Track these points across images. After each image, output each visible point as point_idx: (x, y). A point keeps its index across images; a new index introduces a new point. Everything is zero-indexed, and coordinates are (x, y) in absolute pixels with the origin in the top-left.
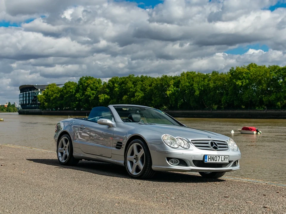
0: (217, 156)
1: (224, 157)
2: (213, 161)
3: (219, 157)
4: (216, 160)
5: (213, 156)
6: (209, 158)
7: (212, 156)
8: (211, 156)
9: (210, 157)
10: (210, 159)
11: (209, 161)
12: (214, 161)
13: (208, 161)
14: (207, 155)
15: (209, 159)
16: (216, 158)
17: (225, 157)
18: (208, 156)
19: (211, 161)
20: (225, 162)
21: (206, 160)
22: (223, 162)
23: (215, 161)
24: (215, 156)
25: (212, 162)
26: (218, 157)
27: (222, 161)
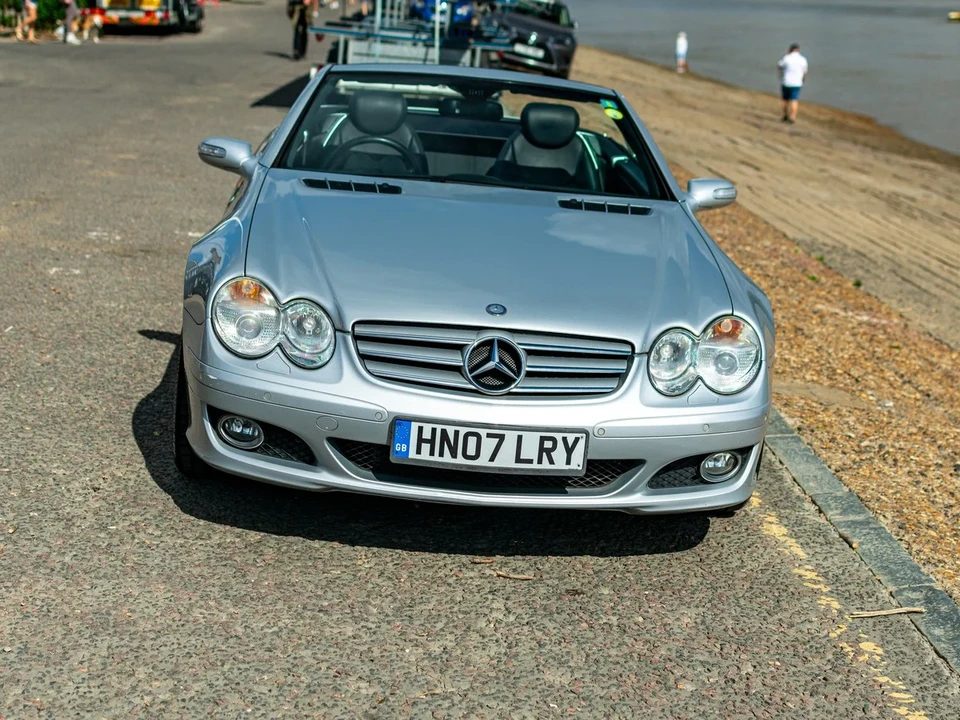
0: (483, 432)
1: (543, 439)
2: (454, 455)
3: (501, 438)
4: (471, 451)
5: (451, 430)
6: (421, 440)
7: (444, 432)
8: (439, 428)
9: (427, 435)
10: (432, 442)
11: (425, 455)
12: (460, 460)
13: (412, 452)
14: (409, 420)
15: (426, 447)
16: (472, 441)
17: (554, 440)
18: (415, 426)
19: (436, 458)
20: (546, 465)
21: (399, 447)
22: (535, 466)
23: (465, 456)
24: (463, 431)
25: (440, 460)
26: (489, 435)
27: (518, 460)
